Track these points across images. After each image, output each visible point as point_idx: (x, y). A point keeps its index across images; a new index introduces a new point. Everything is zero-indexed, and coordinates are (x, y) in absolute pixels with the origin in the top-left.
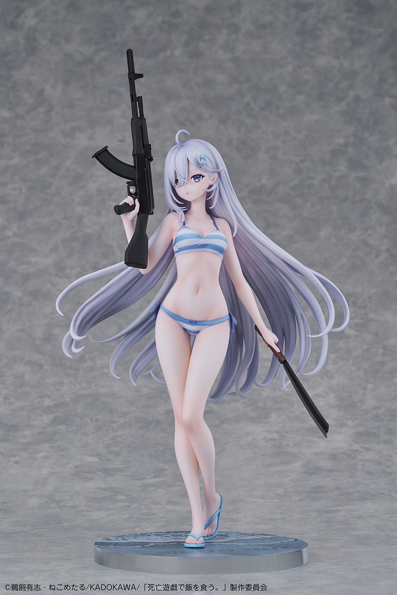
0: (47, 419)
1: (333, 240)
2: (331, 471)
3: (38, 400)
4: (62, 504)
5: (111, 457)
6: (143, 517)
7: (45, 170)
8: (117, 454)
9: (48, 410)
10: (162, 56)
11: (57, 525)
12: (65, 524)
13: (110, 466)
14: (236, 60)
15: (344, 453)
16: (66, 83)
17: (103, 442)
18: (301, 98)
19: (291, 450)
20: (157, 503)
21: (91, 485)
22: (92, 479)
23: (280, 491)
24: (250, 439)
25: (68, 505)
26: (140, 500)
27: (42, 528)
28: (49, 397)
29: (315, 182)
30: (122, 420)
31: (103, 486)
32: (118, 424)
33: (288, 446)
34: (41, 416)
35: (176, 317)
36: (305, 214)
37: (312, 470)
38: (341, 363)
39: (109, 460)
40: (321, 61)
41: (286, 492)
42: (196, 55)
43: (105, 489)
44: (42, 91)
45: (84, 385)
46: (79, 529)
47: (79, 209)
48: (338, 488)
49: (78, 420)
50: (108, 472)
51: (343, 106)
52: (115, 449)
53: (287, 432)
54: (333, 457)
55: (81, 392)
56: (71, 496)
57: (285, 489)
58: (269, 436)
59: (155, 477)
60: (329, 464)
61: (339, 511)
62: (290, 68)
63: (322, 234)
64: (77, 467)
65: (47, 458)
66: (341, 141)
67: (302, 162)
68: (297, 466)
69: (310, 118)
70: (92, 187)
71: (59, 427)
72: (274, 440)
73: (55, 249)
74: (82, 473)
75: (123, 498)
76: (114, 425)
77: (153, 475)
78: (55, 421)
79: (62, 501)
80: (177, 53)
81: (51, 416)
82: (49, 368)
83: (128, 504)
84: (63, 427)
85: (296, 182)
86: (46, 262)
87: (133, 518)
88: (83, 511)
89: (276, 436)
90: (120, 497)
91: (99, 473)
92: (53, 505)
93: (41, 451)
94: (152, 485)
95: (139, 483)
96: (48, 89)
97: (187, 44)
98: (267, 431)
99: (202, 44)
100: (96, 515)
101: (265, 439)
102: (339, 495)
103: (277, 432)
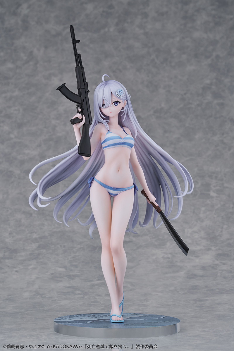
0: (34, 246)
1: (204, 140)
2: (202, 276)
3: (29, 235)
4: (43, 296)
5: (72, 268)
6: (92, 304)
7: (33, 99)
8: (76, 266)
9: (35, 240)
10: (102, 32)
11: (40, 309)
12: (45, 308)
13: (71, 273)
14: (146, 34)
15: (210, 266)
16: (46, 47)
17: (68, 259)
18: (184, 56)
19: (179, 264)
20: (100, 296)
21: (61, 285)
22: (61, 281)
23: (172, 288)
24: (154, 257)
25: (47, 296)
26: (90, 293)
27: (31, 310)
28: (36, 233)
29: (193, 106)
30: (79, 246)
31: (68, 285)
32: (76, 249)
33: (177, 262)
34: (31, 244)
35: (104, 186)
36: (187, 125)
37: (191, 276)
38: (208, 213)
39: (71, 270)
40: (197, 35)
41: (175, 289)
42: (123, 31)
43: (69, 287)
44: (31, 52)
45: (56, 225)
46: (54, 311)
47: (54, 122)
48: (206, 287)
49: (53, 246)
50: (71, 277)
51: (209, 61)
52: (75, 263)
53: (176, 254)
54: (203, 268)
55: (55, 230)
56: (49, 291)
57: (175, 287)
58: (166, 256)
59: (98, 280)
60: (201, 273)
61: (207, 300)
62: (178, 39)
63: (197, 137)
64: (52, 274)
65: (34, 268)
66: (208, 82)
67: (185, 94)
68: (182, 273)
69: (190, 68)
70: (61, 109)
71: (42, 250)
72: (169, 258)
73: (39, 145)
74: (55, 278)
75: (80, 292)
76: (74, 249)
77: (97, 279)
78: (39, 247)
79: (44, 294)
80: (112, 30)
81: (37, 244)
82: (36, 215)
83: (82, 296)
84: (44, 251)
85: (182, 106)
86: (35, 153)
87: (86, 304)
88: (56, 300)
89: (170, 256)
90: (78, 292)
91: (66, 278)
92: (39, 296)
93: (31, 265)
94: (97, 285)
95: (89, 284)
96: (35, 51)
97: (117, 24)
98: (164, 253)
99: (126, 25)
100: (63, 302)
101: (163, 257)
102: (207, 291)
103: (170, 254)
